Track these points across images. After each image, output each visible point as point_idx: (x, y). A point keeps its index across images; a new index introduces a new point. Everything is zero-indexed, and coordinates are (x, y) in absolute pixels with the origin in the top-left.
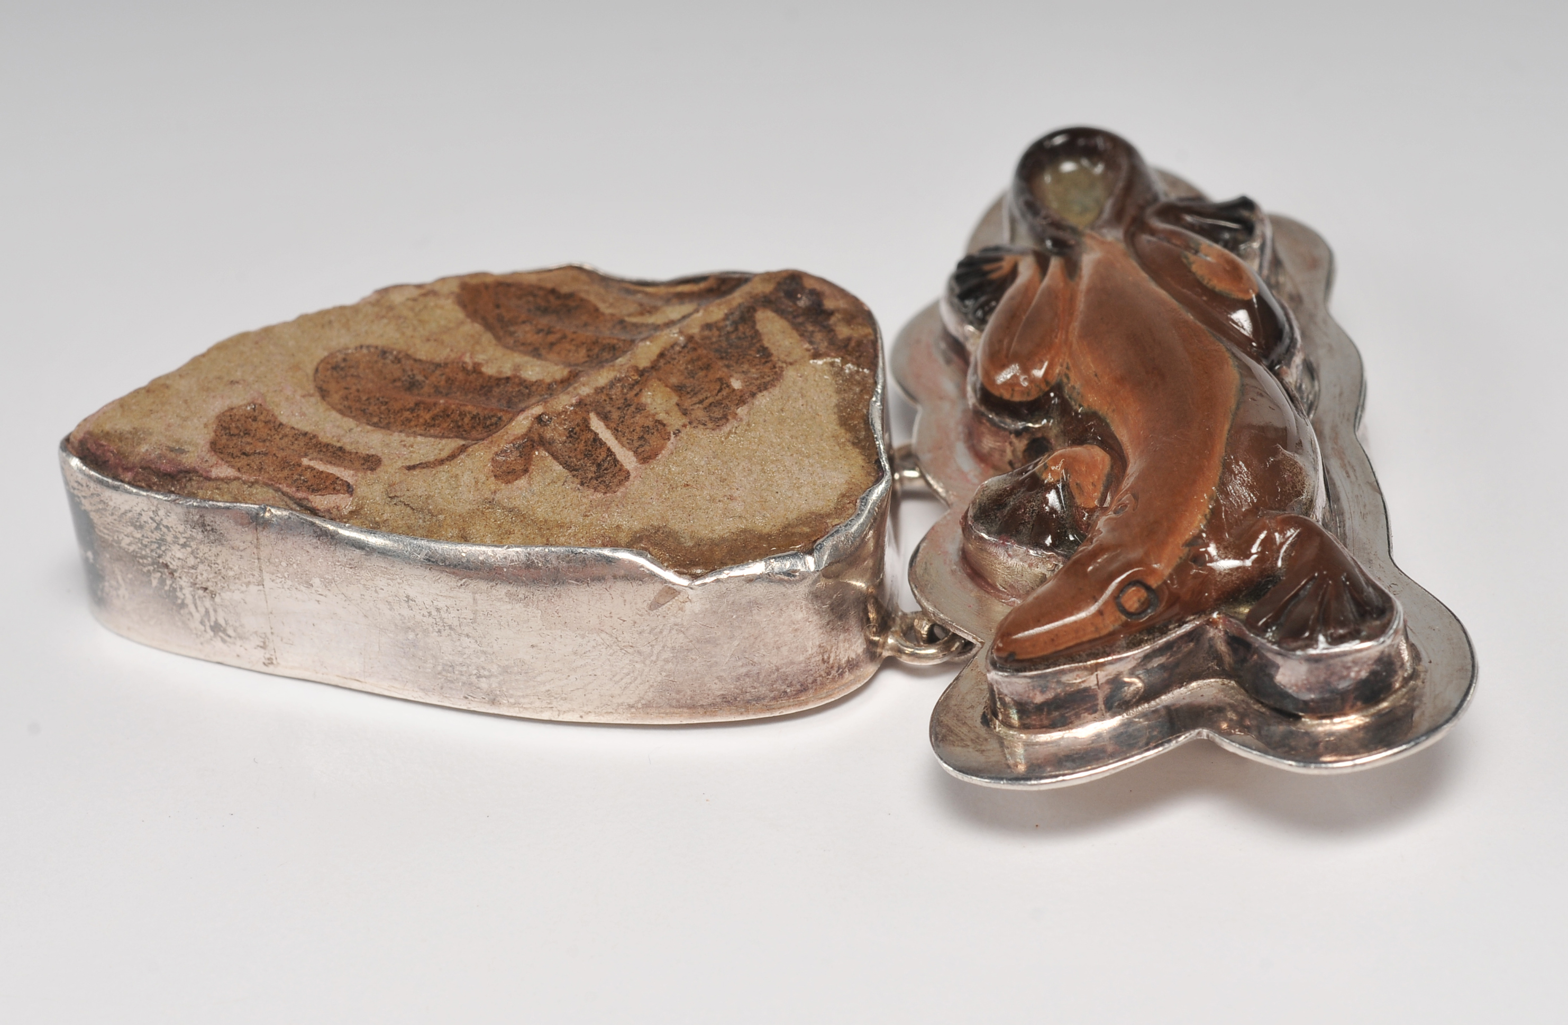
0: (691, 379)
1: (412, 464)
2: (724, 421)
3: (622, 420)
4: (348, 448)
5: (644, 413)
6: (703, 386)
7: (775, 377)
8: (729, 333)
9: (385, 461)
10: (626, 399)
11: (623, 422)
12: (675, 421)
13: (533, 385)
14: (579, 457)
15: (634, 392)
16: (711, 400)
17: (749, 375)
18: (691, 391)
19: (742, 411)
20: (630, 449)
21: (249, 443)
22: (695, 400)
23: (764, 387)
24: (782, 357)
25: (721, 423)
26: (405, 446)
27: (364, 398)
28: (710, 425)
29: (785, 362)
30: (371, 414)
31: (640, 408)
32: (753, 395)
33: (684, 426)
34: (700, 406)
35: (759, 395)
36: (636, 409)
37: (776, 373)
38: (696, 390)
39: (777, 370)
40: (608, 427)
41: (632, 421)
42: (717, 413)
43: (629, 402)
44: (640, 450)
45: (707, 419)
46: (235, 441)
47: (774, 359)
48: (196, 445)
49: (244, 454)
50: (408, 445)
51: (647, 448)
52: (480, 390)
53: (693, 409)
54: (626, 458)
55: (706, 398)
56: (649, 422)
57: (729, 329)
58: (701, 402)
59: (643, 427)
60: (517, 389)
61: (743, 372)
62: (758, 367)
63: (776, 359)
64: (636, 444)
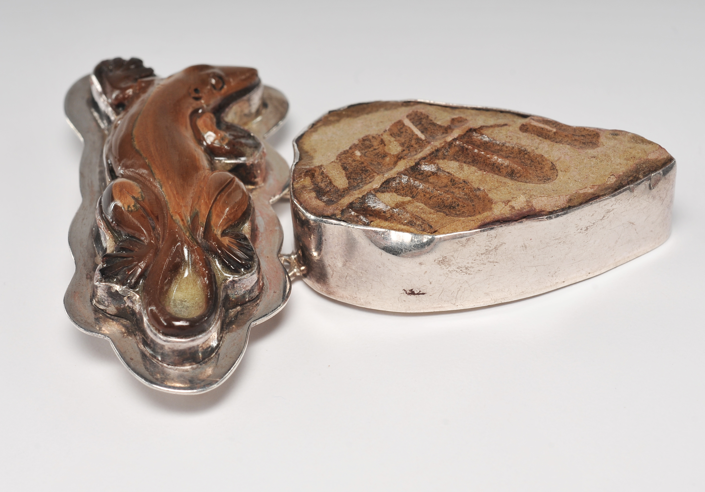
0: (379, 162)
1: (505, 127)
2: (364, 138)
3: (410, 140)
4: (536, 137)
5: (400, 142)
6: (374, 157)
7: (340, 156)
8: (361, 182)
9: (517, 129)
10: (409, 150)
11: (410, 139)
12: (386, 137)
13: (453, 159)
14: (430, 129)
15: (405, 152)
16: (370, 150)
17: (352, 159)
18: (379, 156)
19: (356, 142)
20: (406, 126)
21: (583, 140)
22: (377, 151)
23: (345, 152)
24: (336, 164)
25: (366, 138)
26: (510, 137)
27: (533, 167)
28: (370, 137)
29: (335, 162)
30: (528, 159)
31: (402, 145)
32: (351, 148)
33: (382, 135)
34: (375, 148)
35: (348, 148)
36: (404, 145)
37: (340, 157)
38: (377, 156)
39: (339, 159)
40: (417, 135)
41: (406, 139)
42: (367, 143)
43: (408, 148)
44: (402, 126)
45: (372, 140)
46: (589, 140)
47: (340, 163)
48: (606, 137)
49: (584, 136)
50: (509, 137)
51: (399, 127)
52: (478, 162)
53: (378, 145)
54: (407, 123)
55: (372, 151)
56: (398, 138)
57: (361, 184)
58: (375, 149)
59: (401, 137)
60: (460, 158)
61: (355, 161)
62: (348, 162)
63: (339, 163)
64: (403, 130)
